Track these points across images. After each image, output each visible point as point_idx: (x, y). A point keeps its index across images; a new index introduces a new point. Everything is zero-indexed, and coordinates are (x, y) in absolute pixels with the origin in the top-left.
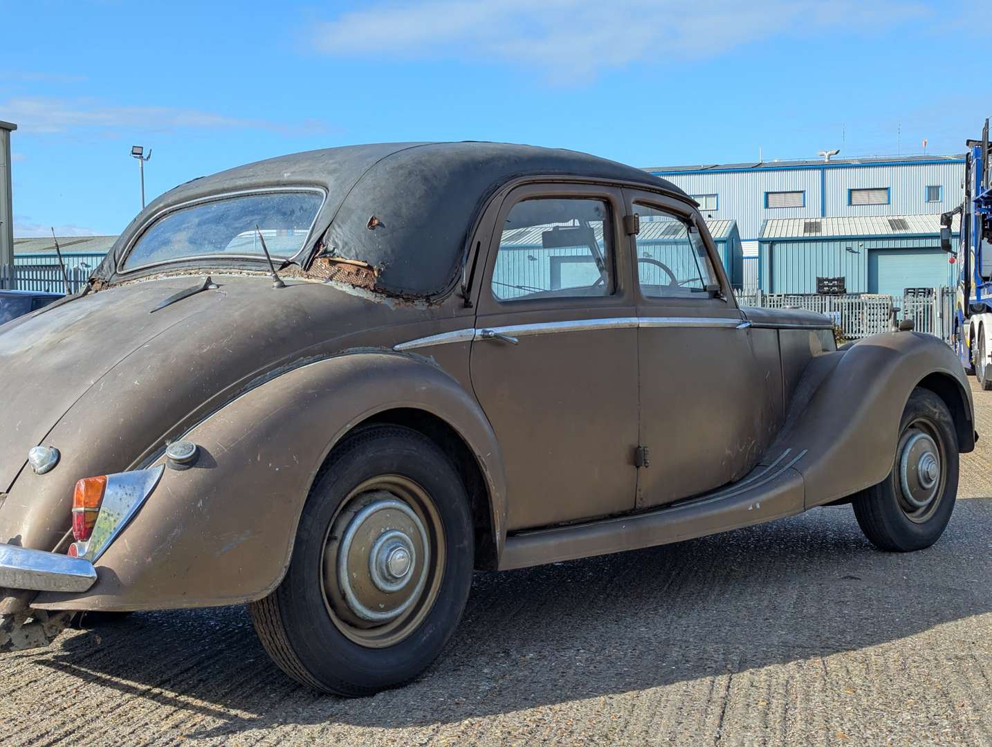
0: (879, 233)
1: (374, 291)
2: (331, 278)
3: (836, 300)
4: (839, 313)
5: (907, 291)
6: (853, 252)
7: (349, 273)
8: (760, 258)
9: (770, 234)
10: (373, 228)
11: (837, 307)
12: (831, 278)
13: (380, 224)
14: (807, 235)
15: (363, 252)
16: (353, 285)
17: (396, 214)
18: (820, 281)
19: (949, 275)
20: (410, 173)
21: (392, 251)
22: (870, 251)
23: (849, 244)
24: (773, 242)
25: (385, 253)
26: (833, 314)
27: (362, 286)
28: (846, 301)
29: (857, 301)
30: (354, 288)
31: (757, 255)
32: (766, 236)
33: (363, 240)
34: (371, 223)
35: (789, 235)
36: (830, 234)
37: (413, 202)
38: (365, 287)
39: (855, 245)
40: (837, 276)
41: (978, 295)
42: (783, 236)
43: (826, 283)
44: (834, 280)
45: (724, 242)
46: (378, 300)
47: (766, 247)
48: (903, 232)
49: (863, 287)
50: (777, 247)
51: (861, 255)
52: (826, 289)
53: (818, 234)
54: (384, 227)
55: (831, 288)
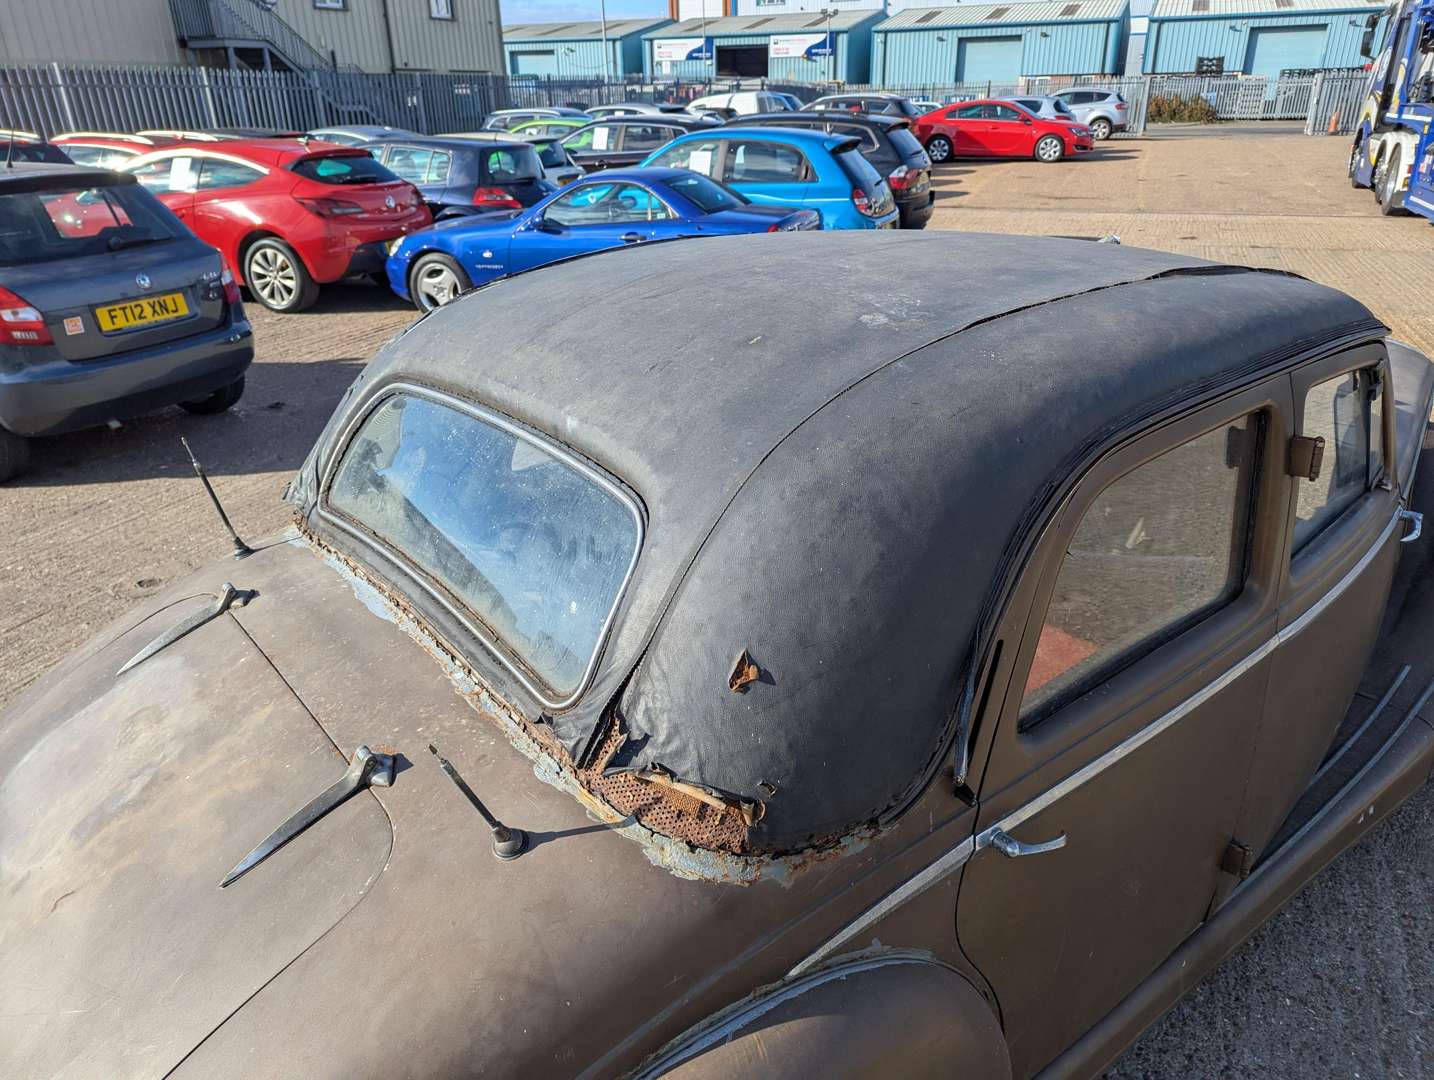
0: (1264, 10)
1: (745, 851)
2: (638, 816)
3: (1215, 82)
4: (1216, 94)
5: (1283, 73)
6: (1236, 30)
7: (680, 812)
8: (1148, 35)
9: (1159, 13)
10: (744, 688)
11: (1217, 89)
12: (1211, 57)
13: (764, 677)
14: (1195, 14)
15: (716, 757)
16: (689, 843)
17: (804, 641)
18: (1201, 60)
19: (1324, 52)
20: (844, 507)
21: (790, 746)
22: (1253, 30)
23: (1233, 22)
24: (1162, 21)
25: (773, 756)
26: (1210, 94)
27: (713, 846)
28: (1224, 82)
29: (1234, 82)
30: (693, 851)
31: (1145, 31)
32: (1156, 15)
33: (718, 724)
34: (738, 673)
35: (1178, 14)
36: (1217, 13)
37: (847, 598)
38: (721, 847)
39: (1238, 23)
40: (1217, 56)
41: (1400, 112)
42: (1172, 15)
43: (1206, 62)
44: (1214, 59)
45: (1116, 21)
46: (752, 873)
47: (1155, 26)
48: (1287, 9)
49: (1239, 66)
50: (1165, 26)
51: (1243, 33)
52: (1205, 68)
53: (1206, 13)
54: (774, 684)
55: (1211, 68)
